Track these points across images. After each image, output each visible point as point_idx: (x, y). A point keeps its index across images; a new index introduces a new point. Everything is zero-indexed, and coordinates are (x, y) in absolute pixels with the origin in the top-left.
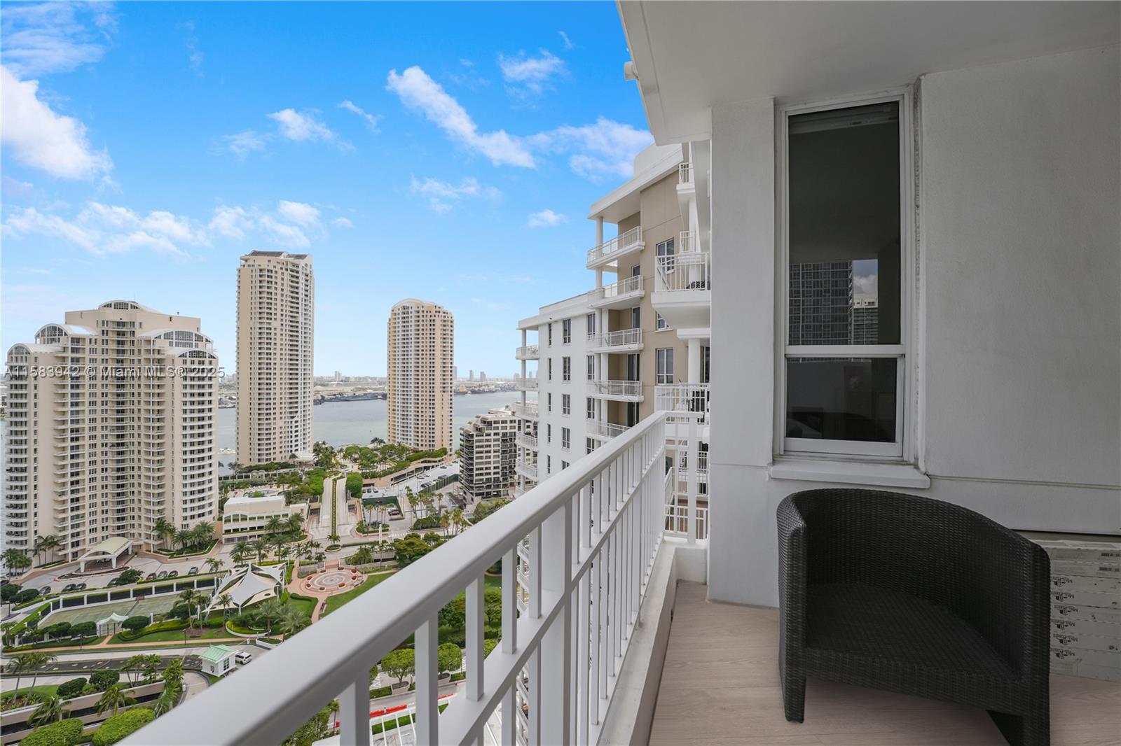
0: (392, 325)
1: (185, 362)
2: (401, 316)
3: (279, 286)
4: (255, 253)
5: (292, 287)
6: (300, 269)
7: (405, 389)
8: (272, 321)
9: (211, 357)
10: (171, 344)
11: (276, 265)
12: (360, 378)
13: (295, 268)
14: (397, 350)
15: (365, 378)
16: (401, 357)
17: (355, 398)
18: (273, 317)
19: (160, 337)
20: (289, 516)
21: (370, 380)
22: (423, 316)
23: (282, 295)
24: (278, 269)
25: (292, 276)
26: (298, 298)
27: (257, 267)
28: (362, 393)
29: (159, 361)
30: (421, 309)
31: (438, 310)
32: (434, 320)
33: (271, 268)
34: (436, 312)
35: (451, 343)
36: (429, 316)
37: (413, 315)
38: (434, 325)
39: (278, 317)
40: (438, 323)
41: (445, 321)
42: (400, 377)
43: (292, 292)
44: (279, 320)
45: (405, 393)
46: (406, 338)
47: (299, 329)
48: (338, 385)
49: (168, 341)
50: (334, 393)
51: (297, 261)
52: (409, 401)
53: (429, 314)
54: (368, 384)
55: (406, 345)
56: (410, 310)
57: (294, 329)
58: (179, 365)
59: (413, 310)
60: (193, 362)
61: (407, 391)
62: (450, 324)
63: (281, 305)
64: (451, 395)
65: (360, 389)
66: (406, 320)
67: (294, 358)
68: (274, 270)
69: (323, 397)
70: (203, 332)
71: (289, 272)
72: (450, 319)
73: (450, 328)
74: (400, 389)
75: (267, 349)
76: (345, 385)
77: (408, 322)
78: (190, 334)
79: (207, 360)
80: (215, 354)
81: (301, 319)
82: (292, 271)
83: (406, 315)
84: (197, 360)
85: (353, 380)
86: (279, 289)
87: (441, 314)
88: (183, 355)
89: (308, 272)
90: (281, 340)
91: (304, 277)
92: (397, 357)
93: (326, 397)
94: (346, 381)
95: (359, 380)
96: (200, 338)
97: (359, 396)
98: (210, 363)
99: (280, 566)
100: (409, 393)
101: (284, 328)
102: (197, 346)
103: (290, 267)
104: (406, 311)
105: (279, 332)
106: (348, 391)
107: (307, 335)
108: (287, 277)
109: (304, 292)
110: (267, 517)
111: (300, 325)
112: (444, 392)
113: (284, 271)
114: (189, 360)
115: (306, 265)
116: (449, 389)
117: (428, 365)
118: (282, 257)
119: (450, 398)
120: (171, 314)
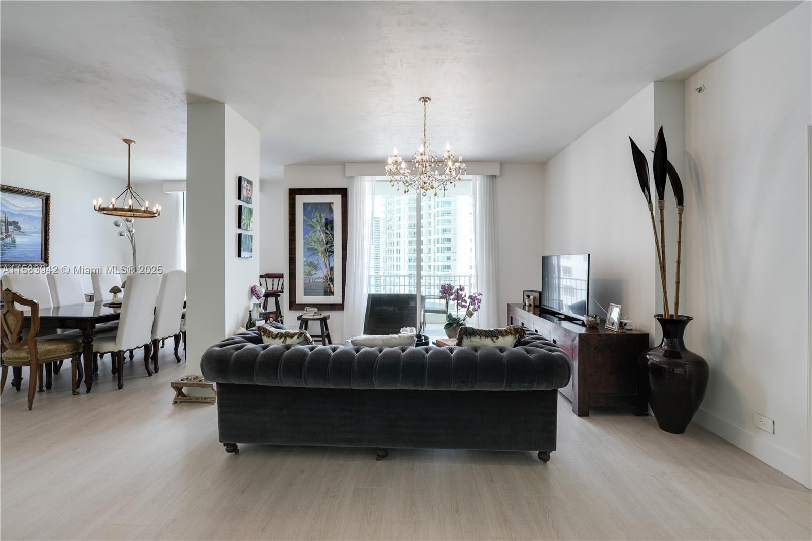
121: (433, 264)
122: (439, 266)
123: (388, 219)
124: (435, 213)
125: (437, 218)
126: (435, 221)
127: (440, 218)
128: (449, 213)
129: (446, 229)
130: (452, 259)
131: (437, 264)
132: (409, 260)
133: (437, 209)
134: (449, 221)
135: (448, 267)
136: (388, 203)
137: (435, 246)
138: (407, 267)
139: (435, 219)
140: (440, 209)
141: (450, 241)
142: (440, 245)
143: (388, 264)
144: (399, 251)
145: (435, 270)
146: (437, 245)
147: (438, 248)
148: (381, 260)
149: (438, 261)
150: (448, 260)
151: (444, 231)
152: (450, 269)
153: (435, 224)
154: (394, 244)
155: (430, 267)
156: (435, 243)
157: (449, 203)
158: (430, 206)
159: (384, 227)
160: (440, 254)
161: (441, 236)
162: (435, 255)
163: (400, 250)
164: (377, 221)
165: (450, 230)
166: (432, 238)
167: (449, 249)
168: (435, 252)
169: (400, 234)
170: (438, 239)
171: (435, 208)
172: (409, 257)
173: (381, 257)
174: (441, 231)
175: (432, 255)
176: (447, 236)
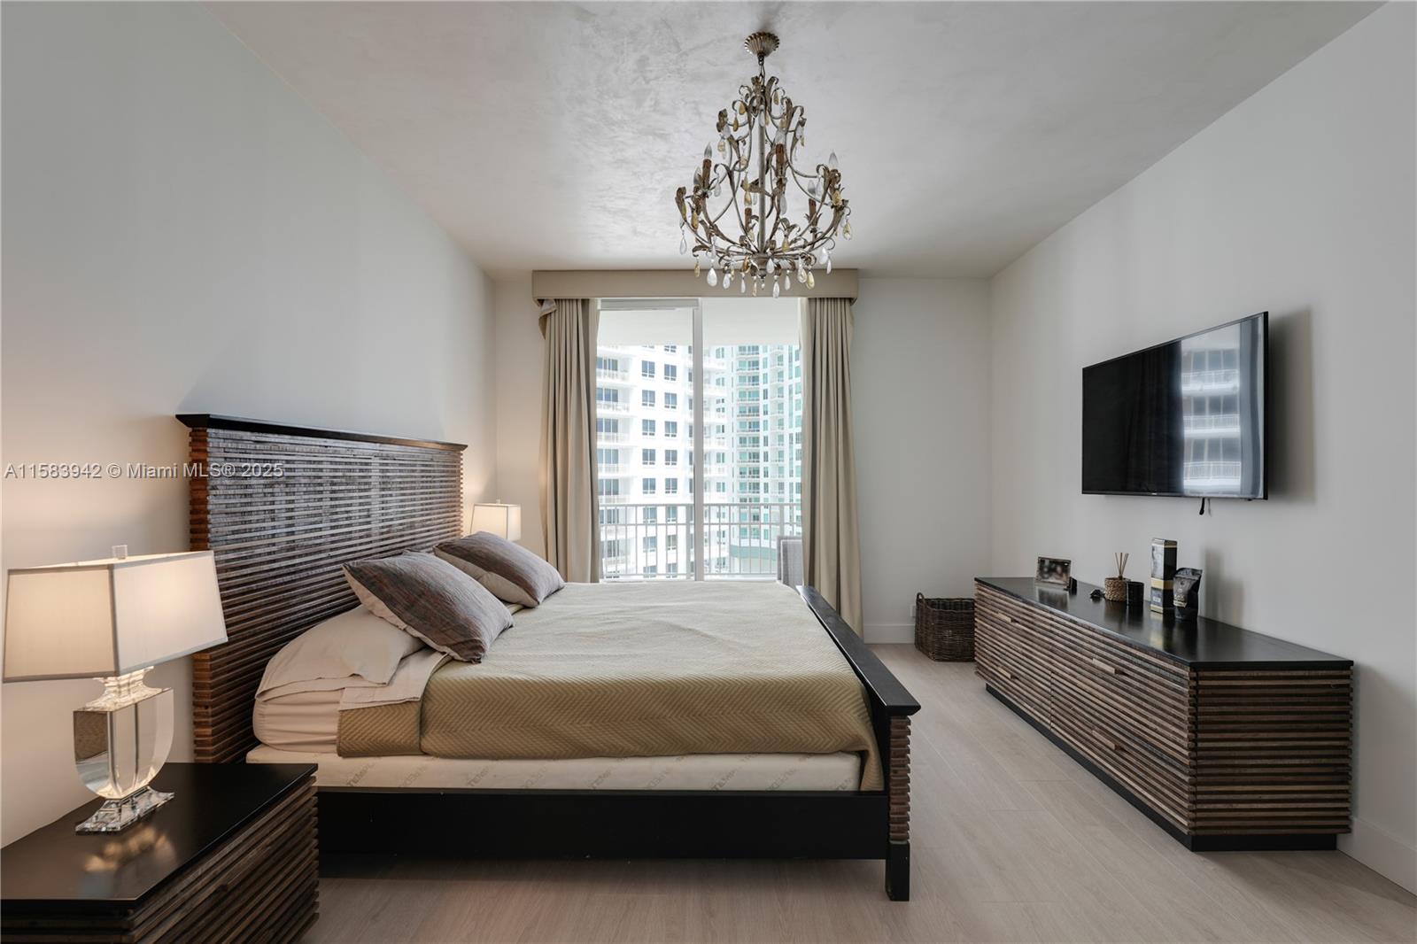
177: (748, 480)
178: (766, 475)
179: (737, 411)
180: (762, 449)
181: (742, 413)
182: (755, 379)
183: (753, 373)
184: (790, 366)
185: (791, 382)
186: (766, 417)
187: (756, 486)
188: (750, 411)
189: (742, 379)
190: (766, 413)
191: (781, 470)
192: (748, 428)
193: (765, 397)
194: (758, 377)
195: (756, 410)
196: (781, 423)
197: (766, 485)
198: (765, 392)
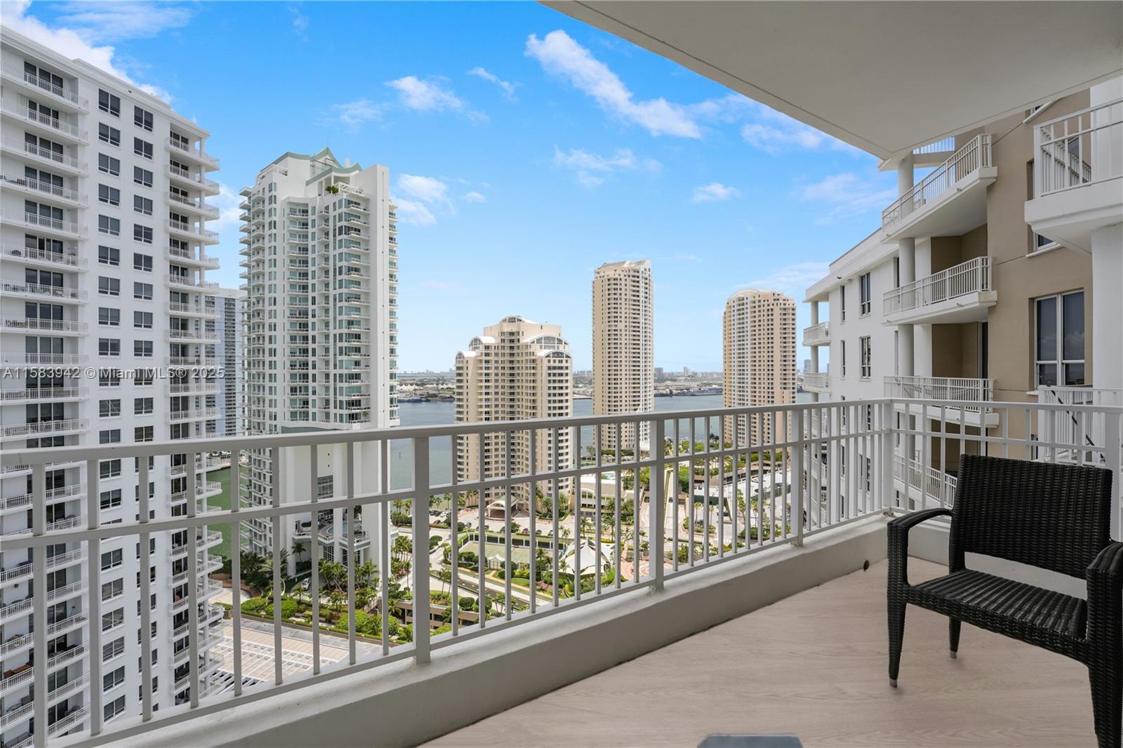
0: (728, 319)
1: (549, 361)
2: (736, 308)
3: (623, 292)
4: (605, 265)
5: (634, 291)
6: (640, 275)
7: (741, 385)
8: (618, 324)
9: (568, 357)
10: (541, 347)
11: (620, 272)
12: (706, 374)
13: (636, 274)
14: (732, 344)
15: (711, 374)
16: (736, 351)
17: (701, 392)
18: (619, 319)
19: (533, 342)
20: (625, 500)
21: (715, 376)
22: (759, 306)
23: (626, 299)
24: (622, 276)
25: (634, 281)
26: (639, 301)
27: (606, 277)
28: (707, 388)
29: (534, 361)
30: (757, 298)
31: (776, 297)
32: (772, 310)
33: (617, 276)
34: (774, 300)
35: (793, 333)
36: (766, 306)
37: (749, 306)
38: (772, 315)
39: (623, 319)
40: (777, 312)
41: (785, 309)
42: (736, 372)
43: (634, 296)
44: (623, 322)
45: (742, 389)
46: (742, 330)
47: (641, 329)
48: (685, 380)
49: (539, 345)
50: (682, 387)
51: (637, 268)
52: (746, 398)
53: (766, 303)
54: (713, 379)
55: (741, 339)
56: (745, 301)
57: (636, 330)
58: (546, 364)
59: (748, 301)
60: (555, 361)
61: (743, 387)
62: (791, 312)
63: (625, 309)
64: (794, 393)
65: (705, 385)
66: (741, 312)
67: (636, 356)
68: (619, 277)
69: (671, 392)
70: (562, 338)
71: (631, 278)
72: (791, 305)
73: (792, 317)
74: (736, 385)
75: (615, 348)
76: (692, 380)
77: (743, 314)
78: (554, 338)
79: (564, 359)
80: (570, 355)
81: (642, 320)
82: (634, 276)
83: (741, 307)
84: (557, 359)
85: (700, 375)
86: (623, 295)
87: (781, 301)
88: (548, 356)
89: (647, 276)
90: (625, 339)
91: (644, 281)
92: (732, 352)
93: (674, 392)
94: (693, 377)
95: (705, 375)
96: (560, 341)
97: (703, 391)
98: (567, 361)
99: (612, 545)
100: (746, 389)
101: (628, 328)
102: (558, 347)
103: (631, 273)
104: (741, 302)
105: (623, 333)
106: (694, 386)
107: (648, 334)
108: (629, 283)
109: (644, 294)
110: (607, 498)
111: (641, 325)
112: (785, 388)
113: (627, 278)
114: (552, 359)
115: (645, 270)
116: (791, 386)
117: (766, 359)
118: (626, 266)
119: (792, 395)
120: (542, 324)
121: (332, 371)
122: (341, 375)
123: (253, 300)
124: (335, 295)
125: (339, 304)
126: (335, 308)
127: (344, 304)
128: (358, 298)
129: (352, 322)
130: (363, 364)
131: (338, 371)
132: (291, 366)
133: (338, 291)
134: (358, 310)
135: (357, 376)
136: (253, 276)
137: (335, 345)
138: (288, 377)
139: (335, 305)
140: (344, 290)
141: (359, 338)
142: (344, 344)
143: (253, 372)
144: (273, 352)
145: (335, 381)
146: (339, 344)
147: (341, 349)
148: (238, 367)
149: (341, 367)
150: (356, 365)
151: (350, 323)
152: (359, 379)
153: (335, 312)
154: (264, 341)
155: (327, 376)
156: (335, 341)
157: (358, 283)
158: (327, 285)
159: (243, 314)
160: (344, 358)
161: (345, 331)
162: (335, 358)
163: (275, 350)
164: (230, 304)
165: (358, 323)
166: (332, 332)
167: (358, 350)
168: (335, 355)
169: (275, 326)
170: (341, 335)
171: (335, 289)
172: (291, 361)
173: (238, 361)
174: (344, 324)
175: (331, 357)
176: (354, 330)
177: (297, 371)
178: (314, 367)
179: (287, 313)
180: (311, 346)
181: (292, 315)
182: (305, 287)
183: (303, 282)
184: (335, 279)
185: (335, 292)
186: (314, 320)
187: (306, 377)
188: (300, 314)
189: (292, 286)
190: (314, 316)
191: (327, 363)
192: (298, 328)
193: (314, 303)
194: (307, 286)
195: (306, 313)
196: (327, 324)
197: (314, 376)
198: (314, 298)
